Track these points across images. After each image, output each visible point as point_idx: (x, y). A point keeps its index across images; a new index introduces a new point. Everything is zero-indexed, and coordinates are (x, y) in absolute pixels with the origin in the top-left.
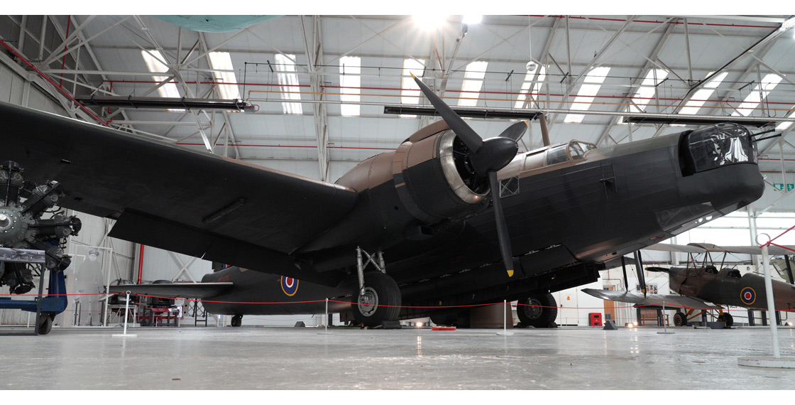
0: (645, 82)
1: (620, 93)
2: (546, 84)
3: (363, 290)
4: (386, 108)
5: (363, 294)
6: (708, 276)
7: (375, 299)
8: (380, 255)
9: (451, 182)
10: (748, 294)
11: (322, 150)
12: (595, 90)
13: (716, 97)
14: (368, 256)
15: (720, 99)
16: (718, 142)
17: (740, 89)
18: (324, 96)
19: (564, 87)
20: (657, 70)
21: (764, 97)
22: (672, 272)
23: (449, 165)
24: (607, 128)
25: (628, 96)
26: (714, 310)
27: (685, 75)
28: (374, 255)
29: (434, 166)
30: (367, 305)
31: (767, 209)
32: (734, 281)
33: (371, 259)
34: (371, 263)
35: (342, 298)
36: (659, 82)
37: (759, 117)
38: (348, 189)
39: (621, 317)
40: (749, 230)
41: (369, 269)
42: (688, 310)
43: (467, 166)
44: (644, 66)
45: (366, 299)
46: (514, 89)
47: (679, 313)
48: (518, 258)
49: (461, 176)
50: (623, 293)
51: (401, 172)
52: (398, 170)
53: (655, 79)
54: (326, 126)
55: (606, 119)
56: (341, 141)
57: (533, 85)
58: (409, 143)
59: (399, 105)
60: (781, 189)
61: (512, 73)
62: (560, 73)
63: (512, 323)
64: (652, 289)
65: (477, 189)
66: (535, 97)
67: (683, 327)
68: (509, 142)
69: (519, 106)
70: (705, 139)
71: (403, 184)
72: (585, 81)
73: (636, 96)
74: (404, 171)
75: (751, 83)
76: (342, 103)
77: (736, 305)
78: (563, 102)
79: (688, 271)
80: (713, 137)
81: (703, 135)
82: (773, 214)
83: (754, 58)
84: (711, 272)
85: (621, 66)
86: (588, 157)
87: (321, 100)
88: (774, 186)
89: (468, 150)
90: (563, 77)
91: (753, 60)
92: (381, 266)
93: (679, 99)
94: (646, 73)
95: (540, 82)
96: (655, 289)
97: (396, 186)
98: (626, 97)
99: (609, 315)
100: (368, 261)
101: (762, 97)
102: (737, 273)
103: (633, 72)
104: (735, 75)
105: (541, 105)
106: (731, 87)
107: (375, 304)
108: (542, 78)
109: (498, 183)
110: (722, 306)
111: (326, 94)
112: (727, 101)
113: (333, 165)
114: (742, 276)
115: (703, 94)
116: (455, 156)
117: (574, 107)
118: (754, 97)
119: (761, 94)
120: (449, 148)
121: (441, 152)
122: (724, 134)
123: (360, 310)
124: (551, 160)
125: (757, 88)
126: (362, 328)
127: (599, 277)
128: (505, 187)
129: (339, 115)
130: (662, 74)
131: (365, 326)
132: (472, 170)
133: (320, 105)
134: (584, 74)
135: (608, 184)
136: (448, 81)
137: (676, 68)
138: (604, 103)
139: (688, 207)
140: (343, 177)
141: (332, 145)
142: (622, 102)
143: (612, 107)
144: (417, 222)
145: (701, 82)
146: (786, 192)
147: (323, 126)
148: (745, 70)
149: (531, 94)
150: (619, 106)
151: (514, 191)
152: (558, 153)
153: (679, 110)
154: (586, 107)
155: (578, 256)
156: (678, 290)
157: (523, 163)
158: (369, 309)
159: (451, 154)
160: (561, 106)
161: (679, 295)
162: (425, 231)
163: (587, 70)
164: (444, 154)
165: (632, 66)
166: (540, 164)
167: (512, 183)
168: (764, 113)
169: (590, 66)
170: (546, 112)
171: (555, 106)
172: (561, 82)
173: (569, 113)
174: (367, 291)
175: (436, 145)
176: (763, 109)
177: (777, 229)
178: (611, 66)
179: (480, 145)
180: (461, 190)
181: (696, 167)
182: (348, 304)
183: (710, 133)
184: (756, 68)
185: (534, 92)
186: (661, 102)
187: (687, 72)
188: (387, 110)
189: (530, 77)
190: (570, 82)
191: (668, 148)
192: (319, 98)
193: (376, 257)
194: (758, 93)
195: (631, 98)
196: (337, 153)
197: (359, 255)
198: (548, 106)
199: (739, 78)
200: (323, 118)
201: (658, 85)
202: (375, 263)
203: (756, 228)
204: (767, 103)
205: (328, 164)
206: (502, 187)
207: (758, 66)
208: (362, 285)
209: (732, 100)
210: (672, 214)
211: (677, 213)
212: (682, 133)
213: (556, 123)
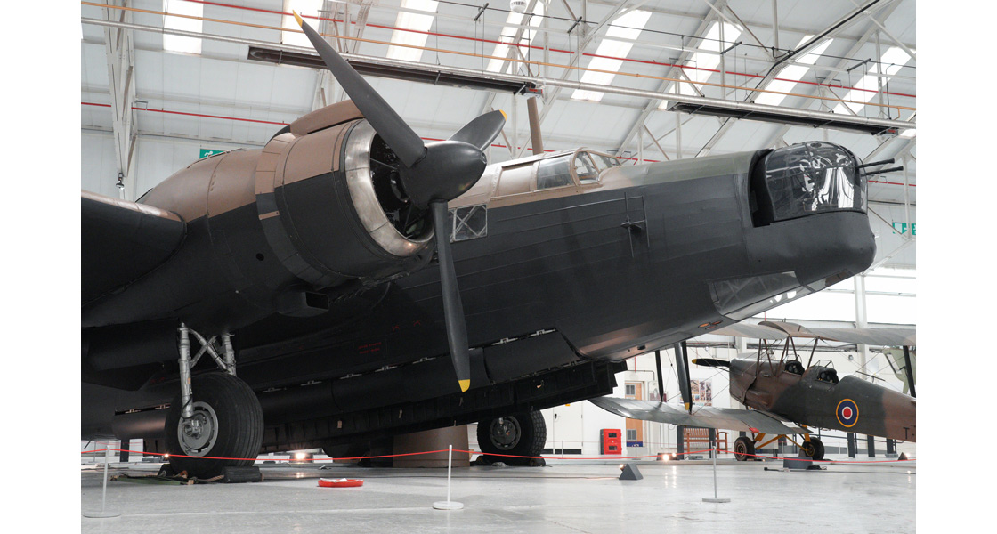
0: (704, 45)
1: (665, 57)
2: (544, 31)
3: (189, 408)
4: (251, 49)
5: (188, 415)
6: (789, 378)
7: (213, 426)
8: (227, 339)
9: (364, 217)
10: (847, 410)
11: (120, 115)
12: (624, 50)
13: (812, 77)
14: (203, 341)
15: (819, 82)
16: (811, 172)
17: (849, 70)
18: (128, 14)
19: (573, 41)
20: (725, 24)
21: (884, 84)
22: (735, 368)
23: (361, 186)
24: (641, 113)
25: (676, 64)
26: (798, 436)
27: (767, 38)
28: (213, 339)
29: (334, 185)
30: (195, 435)
31: (881, 263)
32: (827, 387)
33: (207, 346)
34: (207, 354)
35: (148, 412)
36: (727, 46)
37: (874, 118)
38: (165, 214)
39: (652, 441)
40: (853, 295)
41: (205, 366)
42: (756, 435)
43: (395, 189)
44: (705, 15)
45: (195, 424)
46: (489, 34)
47: (743, 437)
48: (480, 350)
49: (382, 205)
50: (656, 403)
51: (270, 190)
52: (266, 186)
53: (722, 41)
54: (131, 68)
55: (641, 101)
56: (163, 98)
57: (521, 32)
58: (288, 136)
59: (278, 47)
60: (904, 231)
61: (486, 7)
62: (569, 17)
63: (468, 457)
64: (703, 388)
65: (412, 228)
66: (524, 51)
67: (749, 462)
68: (471, 152)
69: (494, 69)
70: (791, 165)
71: (274, 214)
72: (608, 34)
73: (690, 64)
74: (278, 190)
75: (865, 62)
76: (164, 31)
77: (830, 428)
78: (571, 67)
79: (759, 367)
80: (804, 164)
81: (788, 160)
82: (890, 271)
83: (871, 21)
84: (793, 372)
85: (669, 12)
86: (604, 180)
87: (122, 21)
88: (893, 227)
89: (397, 159)
90: (573, 23)
91: (871, 23)
92: (228, 360)
93: (757, 76)
94: (707, 28)
95: (534, 28)
96: (709, 389)
97: (261, 217)
98: (674, 65)
99: (634, 432)
100: (202, 352)
101: (880, 84)
102: (831, 374)
103: (687, 25)
104: (843, 43)
105: (534, 68)
106: (835, 65)
107: (211, 437)
108: (536, 21)
109: (451, 214)
110: (809, 428)
111: (134, 10)
112: (830, 86)
113: (144, 143)
114: (840, 379)
115: (793, 72)
116: (372, 167)
117: (587, 78)
118: (869, 82)
119: (880, 79)
120: (362, 155)
121: (348, 158)
122: (819, 161)
123: (182, 445)
124: (546, 182)
125: (874, 69)
126: (184, 481)
127: (616, 385)
128: (462, 221)
129: (160, 49)
130: (733, 33)
131: (189, 477)
132: (404, 196)
133: (119, 31)
134: (607, 22)
135: (636, 230)
136: (371, 8)
137: (753, 24)
138: (638, 75)
139: (759, 277)
140: (156, 188)
141: (143, 106)
142: (668, 72)
143: (649, 84)
144: (298, 284)
145: (791, 54)
146: (909, 237)
147: (125, 67)
148: (859, 38)
149: (518, 45)
150: (662, 82)
151: (477, 230)
152: (557, 168)
153: (756, 96)
154: (605, 80)
155: (583, 351)
156: (743, 399)
157: (496, 181)
158: (200, 443)
159: (366, 165)
160: (567, 74)
161: (744, 407)
162: (312, 301)
163: (613, 15)
164: (354, 164)
165: (686, 14)
166: (525, 187)
167: (475, 216)
168: (882, 111)
169: (620, 8)
170: (542, 83)
171: (556, 73)
172: (569, 32)
173: (579, 88)
174: (196, 409)
175: (338, 147)
176: (881, 106)
177: (895, 295)
178: (653, 9)
179: (420, 152)
180: (382, 231)
181: (775, 211)
182: (159, 424)
183: (798, 158)
184: (874, 36)
185: (522, 42)
186: (730, 79)
187: (770, 32)
188: (253, 53)
189: (515, 18)
190: (584, 33)
191: (733, 177)
192: (118, 18)
193: (220, 342)
194: (876, 78)
195: (682, 66)
196: (152, 121)
197: (185, 340)
198: (546, 71)
199: (849, 49)
200: (125, 53)
201: (724, 52)
202: (215, 355)
203: (865, 293)
204: (888, 93)
205: (133, 139)
206: (458, 222)
207: (877, 32)
208: (187, 399)
209: (838, 83)
210: (735, 288)
211: (742, 287)
212: (756, 152)
213: (558, 98)
